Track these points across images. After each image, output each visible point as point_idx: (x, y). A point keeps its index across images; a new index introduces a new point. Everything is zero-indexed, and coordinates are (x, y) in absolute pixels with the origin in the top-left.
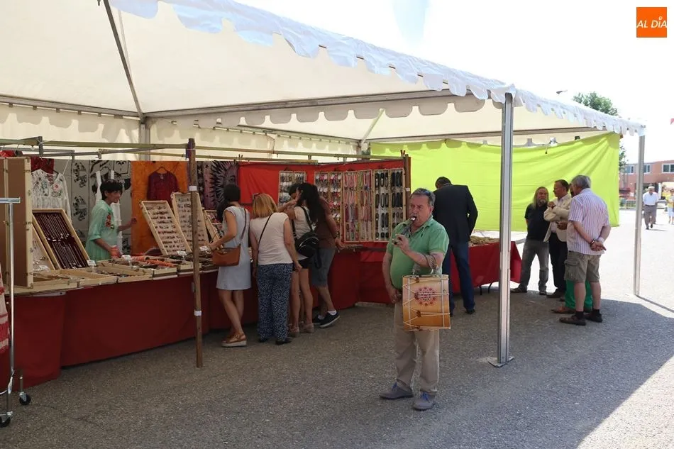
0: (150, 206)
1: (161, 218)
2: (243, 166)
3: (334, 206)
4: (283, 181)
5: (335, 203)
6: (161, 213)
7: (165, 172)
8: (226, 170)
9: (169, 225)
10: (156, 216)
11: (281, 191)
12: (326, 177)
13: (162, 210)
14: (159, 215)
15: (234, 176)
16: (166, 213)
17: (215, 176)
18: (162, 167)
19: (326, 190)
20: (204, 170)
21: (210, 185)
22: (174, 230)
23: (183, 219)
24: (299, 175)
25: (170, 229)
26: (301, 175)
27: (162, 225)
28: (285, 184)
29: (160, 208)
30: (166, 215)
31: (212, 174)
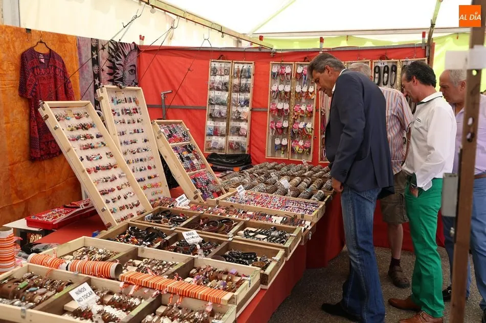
0: (61, 112)
1: (86, 137)
2: (146, 51)
3: (302, 111)
4: (215, 74)
5: (303, 108)
6: (84, 127)
7: (47, 51)
8: (125, 56)
9: (102, 151)
10: (76, 133)
11: (212, 88)
12: (288, 70)
13: (84, 121)
14: (82, 132)
15: (134, 66)
16: (92, 126)
17: (113, 63)
18: (41, 42)
19: (288, 89)
20: (101, 52)
21: (109, 77)
22: (112, 161)
23: (123, 138)
24: (241, 66)
25: (105, 161)
26: (246, 66)
27: (90, 152)
28: (218, 78)
29: (79, 117)
30: (92, 132)
31: (110, 61)
